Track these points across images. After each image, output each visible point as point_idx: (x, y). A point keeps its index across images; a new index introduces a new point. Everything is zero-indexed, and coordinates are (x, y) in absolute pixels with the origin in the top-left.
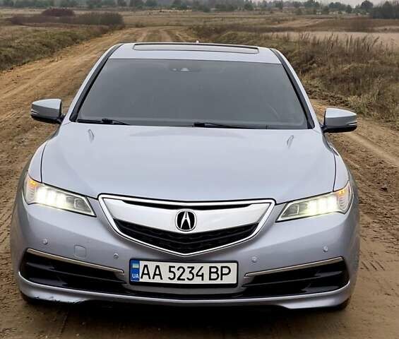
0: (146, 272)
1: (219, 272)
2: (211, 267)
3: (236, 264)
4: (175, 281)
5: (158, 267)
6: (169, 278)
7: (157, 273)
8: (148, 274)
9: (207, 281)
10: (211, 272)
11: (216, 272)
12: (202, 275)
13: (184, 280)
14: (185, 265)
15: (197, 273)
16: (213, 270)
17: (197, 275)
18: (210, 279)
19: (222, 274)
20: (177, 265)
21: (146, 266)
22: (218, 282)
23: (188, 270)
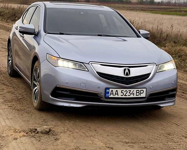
0: (112, 93)
1: (140, 92)
2: (137, 90)
3: (146, 89)
4: (124, 97)
5: (117, 91)
6: (121, 95)
7: (117, 93)
8: (113, 94)
9: (135, 96)
10: (137, 93)
11: (139, 93)
12: (134, 94)
13: (127, 96)
14: (128, 90)
15: (132, 93)
16: (138, 92)
17: (132, 94)
18: (136, 95)
19: (141, 93)
20: (125, 90)
21: (112, 91)
22: (139, 96)
23: (128, 92)
